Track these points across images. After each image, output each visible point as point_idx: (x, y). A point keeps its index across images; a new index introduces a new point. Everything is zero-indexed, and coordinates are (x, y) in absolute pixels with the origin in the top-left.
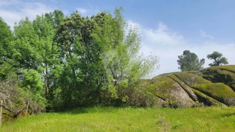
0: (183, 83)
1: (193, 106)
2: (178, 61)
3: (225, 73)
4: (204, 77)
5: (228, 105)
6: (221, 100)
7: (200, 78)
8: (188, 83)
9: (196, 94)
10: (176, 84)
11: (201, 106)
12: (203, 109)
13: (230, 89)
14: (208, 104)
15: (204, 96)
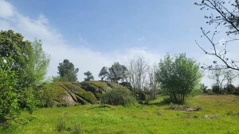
0: (70, 91)
1: (75, 105)
2: (59, 67)
3: (93, 86)
4: (81, 88)
5: (92, 104)
6: (89, 101)
7: (80, 88)
8: (73, 91)
9: (77, 98)
10: (66, 92)
11: (79, 105)
12: (81, 106)
13: (94, 95)
14: (83, 103)
15: (81, 99)
